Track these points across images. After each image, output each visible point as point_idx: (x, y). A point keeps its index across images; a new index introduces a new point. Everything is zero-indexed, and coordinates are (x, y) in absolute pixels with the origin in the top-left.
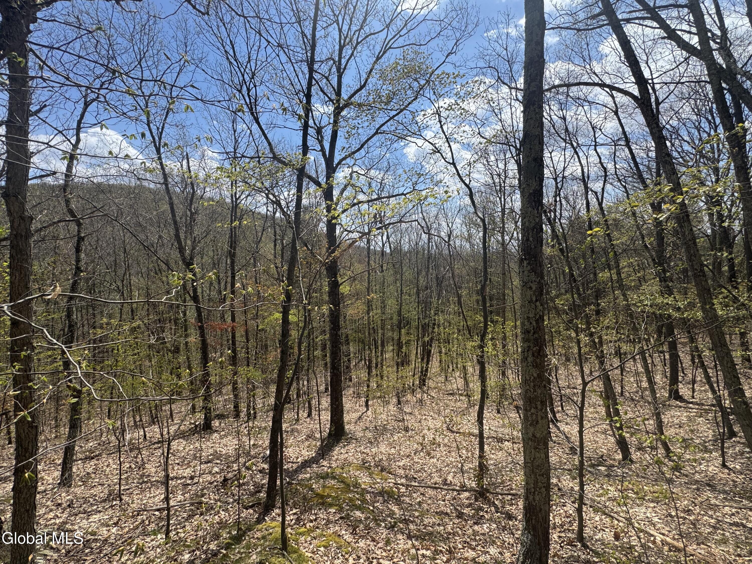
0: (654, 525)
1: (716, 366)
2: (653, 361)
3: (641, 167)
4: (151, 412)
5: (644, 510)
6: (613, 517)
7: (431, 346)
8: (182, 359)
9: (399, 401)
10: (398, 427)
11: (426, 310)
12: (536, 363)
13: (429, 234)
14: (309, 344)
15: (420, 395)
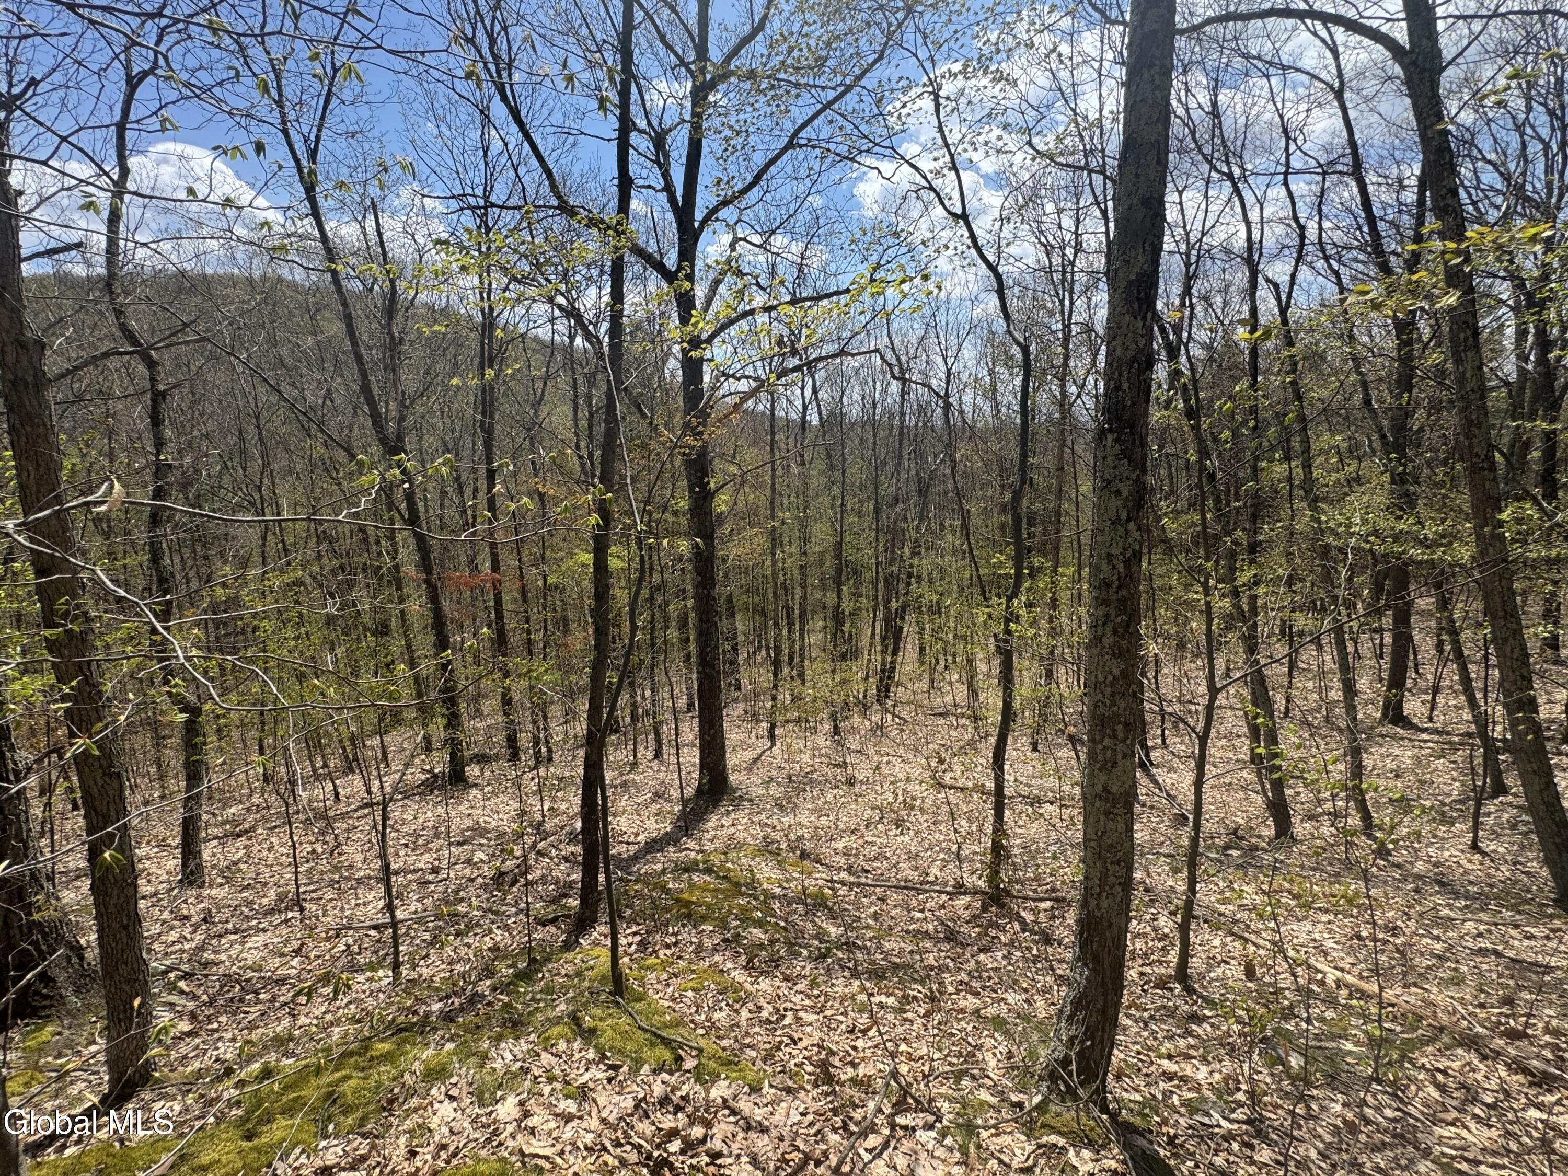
0: (1326, 954)
1: (1486, 657)
2: (1356, 650)
3: (1381, 225)
4: (344, 748)
5: (1309, 927)
6: (1246, 940)
7: (902, 619)
8: (397, 645)
9: (836, 727)
10: (835, 776)
11: (893, 546)
12: (1120, 648)
13: (903, 381)
14: (653, 616)
15: (879, 716)
